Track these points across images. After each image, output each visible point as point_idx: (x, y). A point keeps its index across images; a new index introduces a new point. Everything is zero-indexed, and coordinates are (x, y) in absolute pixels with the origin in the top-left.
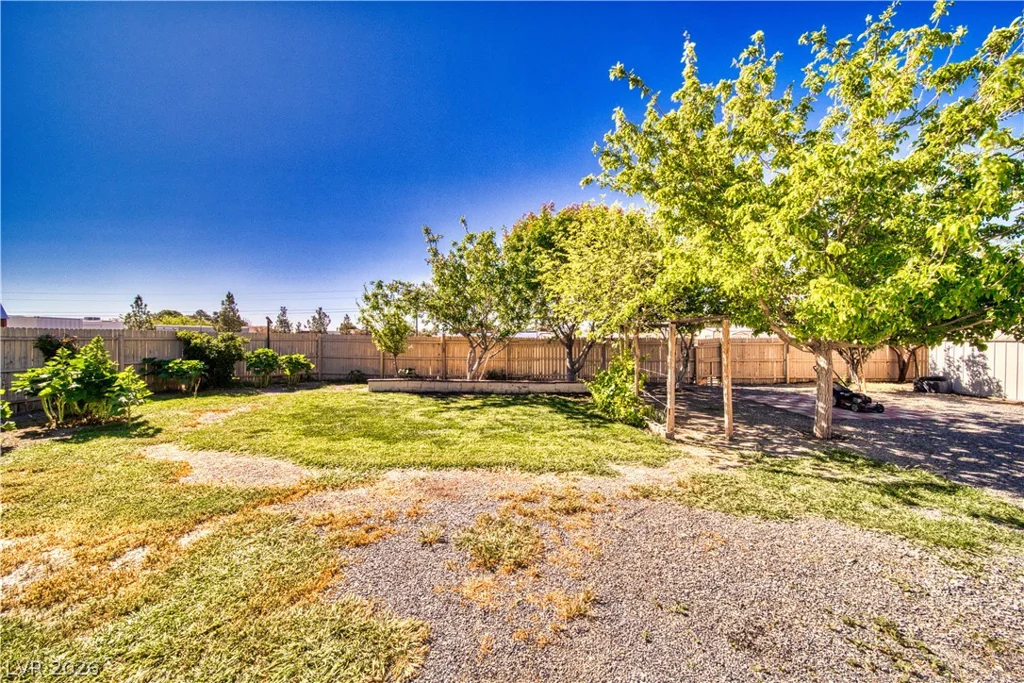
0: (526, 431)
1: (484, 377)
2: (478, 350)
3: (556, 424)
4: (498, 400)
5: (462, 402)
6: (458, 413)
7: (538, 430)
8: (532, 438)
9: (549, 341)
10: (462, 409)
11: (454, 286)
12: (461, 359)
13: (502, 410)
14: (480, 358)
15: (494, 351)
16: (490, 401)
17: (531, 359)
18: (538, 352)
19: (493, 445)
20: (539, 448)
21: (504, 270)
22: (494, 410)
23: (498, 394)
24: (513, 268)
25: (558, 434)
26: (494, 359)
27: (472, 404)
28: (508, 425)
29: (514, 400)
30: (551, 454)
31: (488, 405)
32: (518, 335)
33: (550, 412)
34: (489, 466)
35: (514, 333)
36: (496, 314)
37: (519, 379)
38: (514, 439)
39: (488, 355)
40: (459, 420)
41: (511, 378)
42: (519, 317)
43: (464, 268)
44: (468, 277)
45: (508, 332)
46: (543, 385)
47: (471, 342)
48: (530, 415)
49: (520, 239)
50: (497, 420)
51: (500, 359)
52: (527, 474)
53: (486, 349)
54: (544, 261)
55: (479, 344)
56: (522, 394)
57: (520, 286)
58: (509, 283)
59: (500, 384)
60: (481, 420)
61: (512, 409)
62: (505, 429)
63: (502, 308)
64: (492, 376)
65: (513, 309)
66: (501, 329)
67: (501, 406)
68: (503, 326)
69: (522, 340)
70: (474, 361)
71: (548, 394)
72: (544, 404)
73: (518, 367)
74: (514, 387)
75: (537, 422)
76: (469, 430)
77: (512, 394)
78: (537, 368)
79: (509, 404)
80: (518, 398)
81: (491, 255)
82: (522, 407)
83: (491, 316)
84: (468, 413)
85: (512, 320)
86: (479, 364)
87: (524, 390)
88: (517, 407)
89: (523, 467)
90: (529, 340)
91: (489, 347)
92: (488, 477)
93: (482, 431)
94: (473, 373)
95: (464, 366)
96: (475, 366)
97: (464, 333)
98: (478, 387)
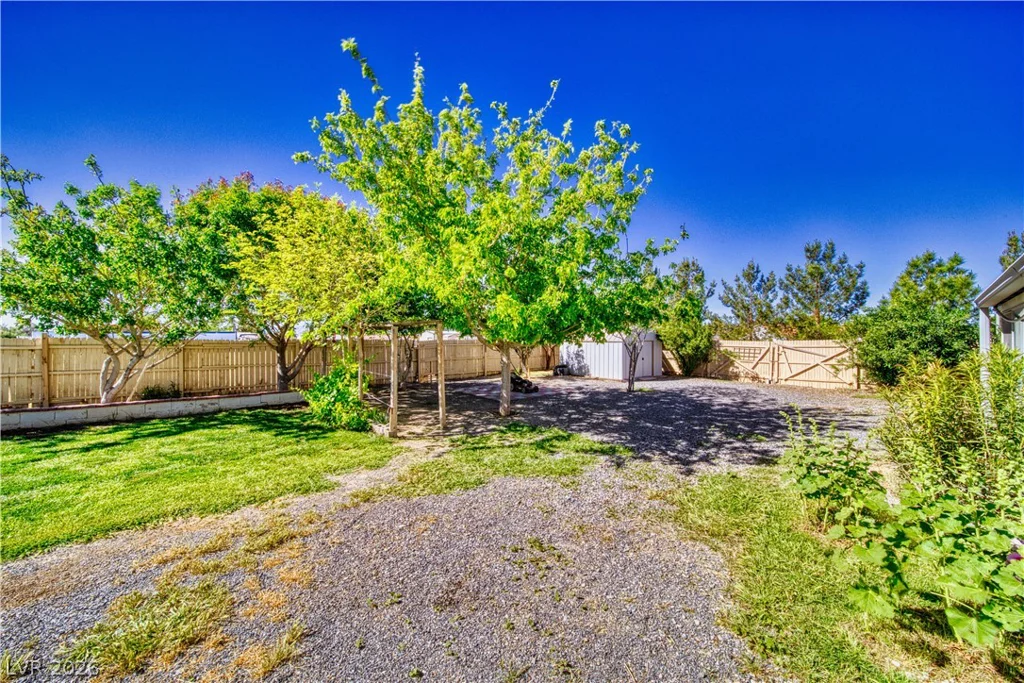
0: (212, 460)
1: (137, 396)
2: (125, 360)
3: (259, 445)
4: (162, 427)
5: (86, 438)
6: (77, 457)
7: (234, 457)
8: (221, 469)
9: (252, 344)
10: (87, 449)
12: (86, 373)
13: (170, 439)
14: (129, 370)
15: (158, 358)
16: (147, 429)
17: (223, 368)
18: (234, 358)
19: (150, 492)
20: (231, 480)
21: (176, 248)
22: (155, 442)
23: (164, 419)
24: (191, 248)
25: (262, 455)
26: (159, 368)
27: (108, 438)
28: (181, 458)
29: (192, 423)
30: (250, 482)
31: (144, 436)
32: (201, 337)
33: (252, 431)
34: (141, 523)
35: (194, 333)
36: (161, 307)
37: (203, 394)
38: (190, 475)
39: (146, 364)
40: (79, 467)
41: (190, 395)
42: (203, 313)
43: (92, 235)
44: (102, 248)
45: (182, 333)
46: (238, 399)
47: (108, 346)
48: (219, 439)
49: (202, 210)
50: (160, 455)
51: (169, 370)
52: (210, 518)
53: (141, 356)
54: (240, 244)
55: (126, 350)
56: (207, 414)
57: (204, 273)
58: (184, 267)
59: (169, 404)
60: (128, 459)
61: (189, 436)
62: (177, 464)
63: (170, 299)
64: (153, 394)
65: (191, 302)
66: (171, 329)
67: (168, 434)
68: (173, 323)
69: (209, 342)
70: (116, 373)
71: (249, 409)
72: (245, 422)
73: (198, 379)
74: (195, 406)
75: (230, 446)
76: (100, 479)
77: (190, 415)
78: (232, 379)
79: (184, 429)
80: (200, 420)
81: (152, 223)
82: (206, 431)
83: (150, 310)
84: (102, 453)
85: (191, 316)
86: (127, 378)
87: (211, 408)
88: (197, 432)
89: (204, 510)
90: (220, 343)
91: (147, 353)
92: (139, 538)
93: (129, 475)
94: (113, 392)
95: (95, 384)
96: (119, 381)
97: (94, 333)
98: (123, 412)
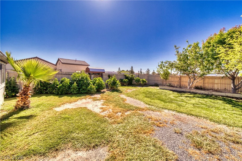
0: (212, 108)
1: (194, 88)
2: (192, 80)
3: (226, 108)
4: (200, 96)
5: (186, 95)
6: (185, 98)
7: (218, 108)
8: (214, 111)
9: (223, 77)
10: (186, 97)
11: (184, 61)
12: (185, 82)
13: (201, 99)
14: (193, 82)
15: (198, 80)
16: (196, 95)
17: (213, 84)
18: (217, 81)
19: (198, 110)
20: (218, 115)
21: (202, 54)
22: (198, 99)
23: (199, 94)
24: (206, 53)
25: (227, 111)
26: (198, 82)
27: (190, 96)
28: (204, 105)
29: (206, 96)
30: (224, 118)
31: (196, 97)
32: (208, 75)
33: (223, 103)
34: (197, 116)
35: (206, 74)
36: (199, 68)
37: (208, 90)
38: (207, 110)
39: (196, 81)
40: (185, 100)
41: (205, 89)
42: (209, 69)
43: (187, 55)
44: (189, 58)
45: (204, 74)
46: (218, 93)
47: (189, 77)
48: (213, 103)
49: (209, 43)
50: (199, 102)
51: (200, 83)
52: (212, 123)
53: (195, 79)
55: (192, 78)
56: (209, 95)
57: (209, 59)
58: (204, 58)
59: (200, 91)
60: (193, 101)
61: (205, 99)
62: (203, 106)
63: (201, 66)
64: (197, 88)
65: (206, 67)
66: (201, 73)
67: (201, 98)
68: (202, 72)
69: (210, 77)
70: (190, 83)
71: (222, 96)
72: (220, 100)
73: (207, 86)
74: (206, 92)
75: (217, 105)
76: (189, 104)
77: (205, 94)
78: (216, 87)
79: (204, 98)
80: (207, 96)
81: (198, 50)
82: (209, 99)
83: (197, 69)
84: (188, 98)
85: (206, 70)
86: (192, 84)
87: (210, 94)
88: (207, 99)
89: (211, 120)
90: (213, 77)
91: (196, 79)
92: (196, 119)
93: (194, 104)
94: (190, 86)
95: (187, 84)
96: (191, 84)
97: (187, 74)
98: (192, 91)
